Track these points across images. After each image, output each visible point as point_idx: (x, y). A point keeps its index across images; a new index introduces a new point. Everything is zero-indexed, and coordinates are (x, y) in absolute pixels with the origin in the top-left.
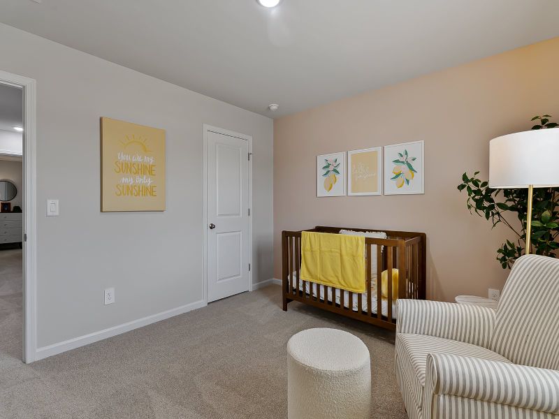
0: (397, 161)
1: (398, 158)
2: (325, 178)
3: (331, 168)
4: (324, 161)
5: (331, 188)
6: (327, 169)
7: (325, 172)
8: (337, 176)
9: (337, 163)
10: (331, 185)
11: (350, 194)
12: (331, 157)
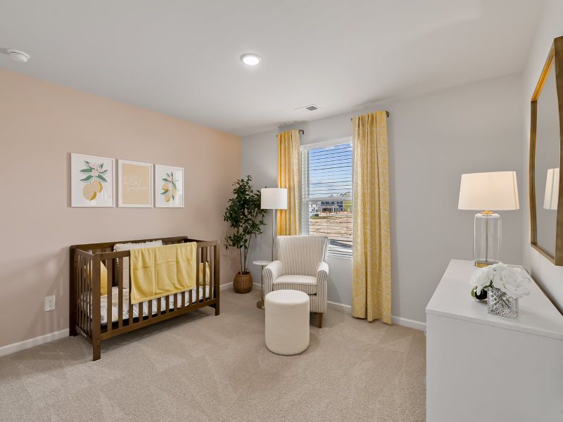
0: (166, 180)
1: (166, 177)
2: (84, 184)
3: (94, 173)
4: (84, 163)
5: (94, 197)
6: (88, 174)
7: (85, 176)
8: (103, 184)
9: (104, 169)
10: (95, 193)
11: (121, 204)
12: (95, 161)
